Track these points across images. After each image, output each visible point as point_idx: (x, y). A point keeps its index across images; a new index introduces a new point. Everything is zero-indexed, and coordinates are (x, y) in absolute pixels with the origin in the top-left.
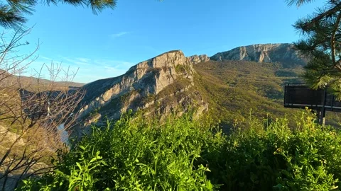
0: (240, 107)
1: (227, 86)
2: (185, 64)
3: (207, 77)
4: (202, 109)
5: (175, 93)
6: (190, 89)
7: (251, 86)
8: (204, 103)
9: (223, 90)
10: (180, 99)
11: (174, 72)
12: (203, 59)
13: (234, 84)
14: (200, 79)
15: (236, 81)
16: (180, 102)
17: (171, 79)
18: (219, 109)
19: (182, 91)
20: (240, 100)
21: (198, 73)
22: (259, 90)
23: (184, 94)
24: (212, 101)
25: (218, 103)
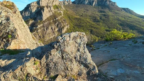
0: (82, 26)
1: (78, 17)
2: (59, 5)
3: (70, 12)
4: (66, 27)
5: (53, 20)
6: (61, 18)
7: (88, 17)
8: (67, 25)
9: (77, 18)
10: (56, 23)
11: (52, 9)
12: (69, 3)
13: (82, 16)
14: (67, 13)
15: (83, 14)
16: (56, 24)
17: (51, 12)
18: (74, 27)
19: (57, 19)
20: (82, 23)
21: (66, 10)
22: (91, 19)
23: (58, 20)
24: (71, 24)
25: (74, 24)
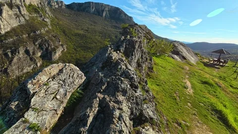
0: (90, 48)
1: (81, 32)
2: (40, 5)
3: (65, 22)
4: (61, 49)
5: (29, 34)
6: (47, 32)
7: (98, 34)
8: (62, 45)
9: (79, 35)
10: (37, 40)
11: (24, 11)
12: (60, 5)
13: (87, 31)
14: (58, 23)
15: (88, 28)
16: (37, 43)
17: (22, 18)
18: (75, 49)
19: (38, 32)
20: (90, 43)
21: (56, 17)
22: (102, 36)
23: (40, 36)
24: (69, 44)
25: (74, 45)
